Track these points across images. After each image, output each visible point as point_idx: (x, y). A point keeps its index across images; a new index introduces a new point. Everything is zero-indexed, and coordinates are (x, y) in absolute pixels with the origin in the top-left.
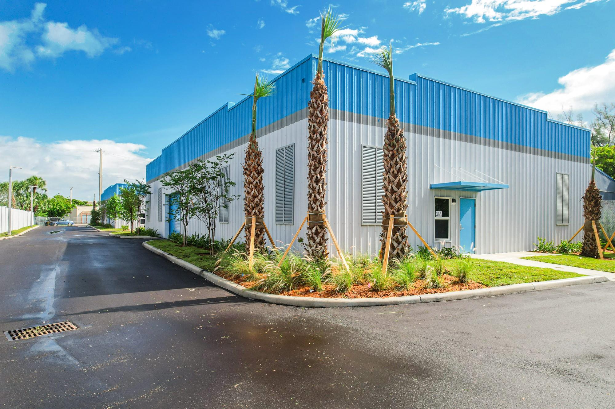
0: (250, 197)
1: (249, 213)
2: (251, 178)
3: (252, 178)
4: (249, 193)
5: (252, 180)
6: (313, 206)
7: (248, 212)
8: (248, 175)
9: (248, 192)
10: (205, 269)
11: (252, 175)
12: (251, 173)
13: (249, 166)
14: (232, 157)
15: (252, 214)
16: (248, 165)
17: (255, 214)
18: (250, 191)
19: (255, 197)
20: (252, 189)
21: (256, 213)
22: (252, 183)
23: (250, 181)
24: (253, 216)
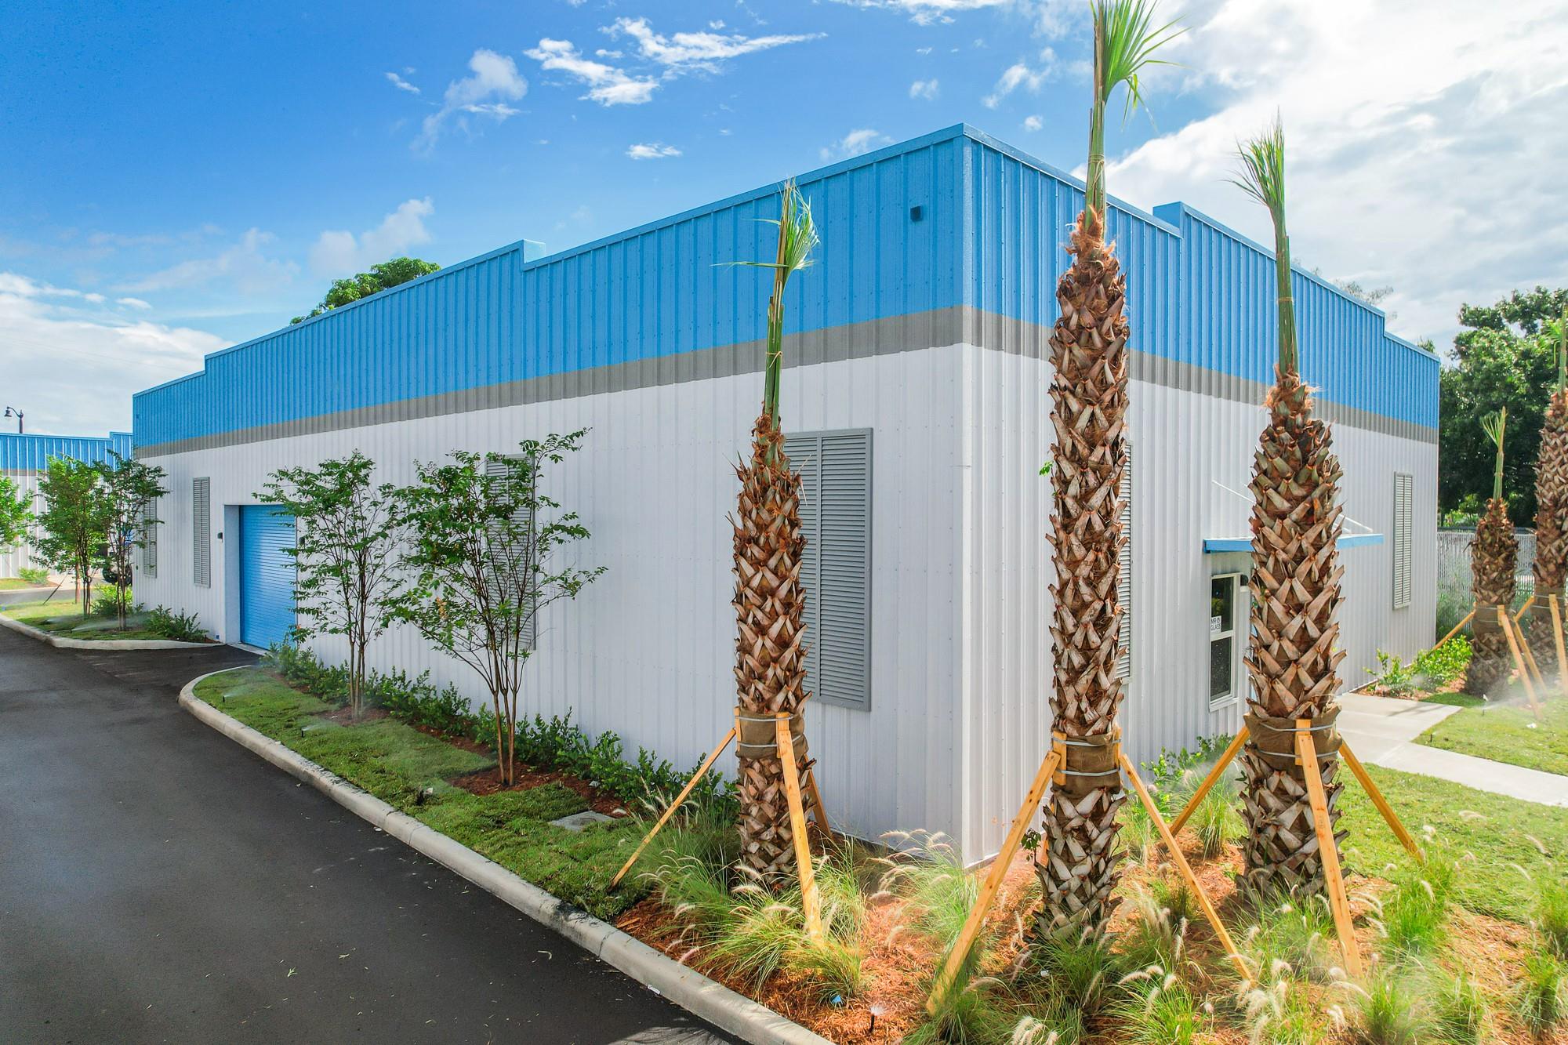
0: (769, 644)
1: (764, 705)
2: (769, 575)
3: (775, 572)
4: (761, 630)
5: (775, 583)
6: (1089, 716)
7: (759, 698)
8: (758, 564)
9: (756, 623)
10: (569, 902)
11: (773, 562)
12: (771, 553)
13: (761, 527)
14: (577, 442)
15: (775, 707)
16: (757, 525)
17: (785, 708)
18: (765, 622)
19: (783, 643)
20: (773, 616)
21: (788, 702)
22: (773, 593)
23: (765, 583)
24: (780, 715)
